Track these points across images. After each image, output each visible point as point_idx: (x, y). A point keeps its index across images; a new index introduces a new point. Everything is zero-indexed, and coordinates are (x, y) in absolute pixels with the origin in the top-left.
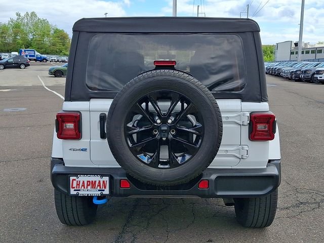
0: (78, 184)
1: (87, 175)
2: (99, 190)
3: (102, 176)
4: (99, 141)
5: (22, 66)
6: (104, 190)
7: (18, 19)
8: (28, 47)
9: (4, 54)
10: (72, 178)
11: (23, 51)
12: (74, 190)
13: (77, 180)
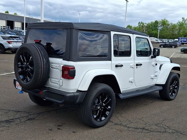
5: (173, 47)
7: (183, 21)
8: (186, 37)
9: (170, 40)
11: (180, 38)
12: (17, 87)
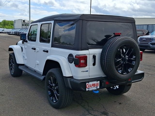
0: (89, 86)
1: (92, 81)
2: (96, 87)
3: (97, 81)
4: (92, 67)
6: (97, 87)
10: (87, 84)
12: (88, 89)
13: (89, 84)
